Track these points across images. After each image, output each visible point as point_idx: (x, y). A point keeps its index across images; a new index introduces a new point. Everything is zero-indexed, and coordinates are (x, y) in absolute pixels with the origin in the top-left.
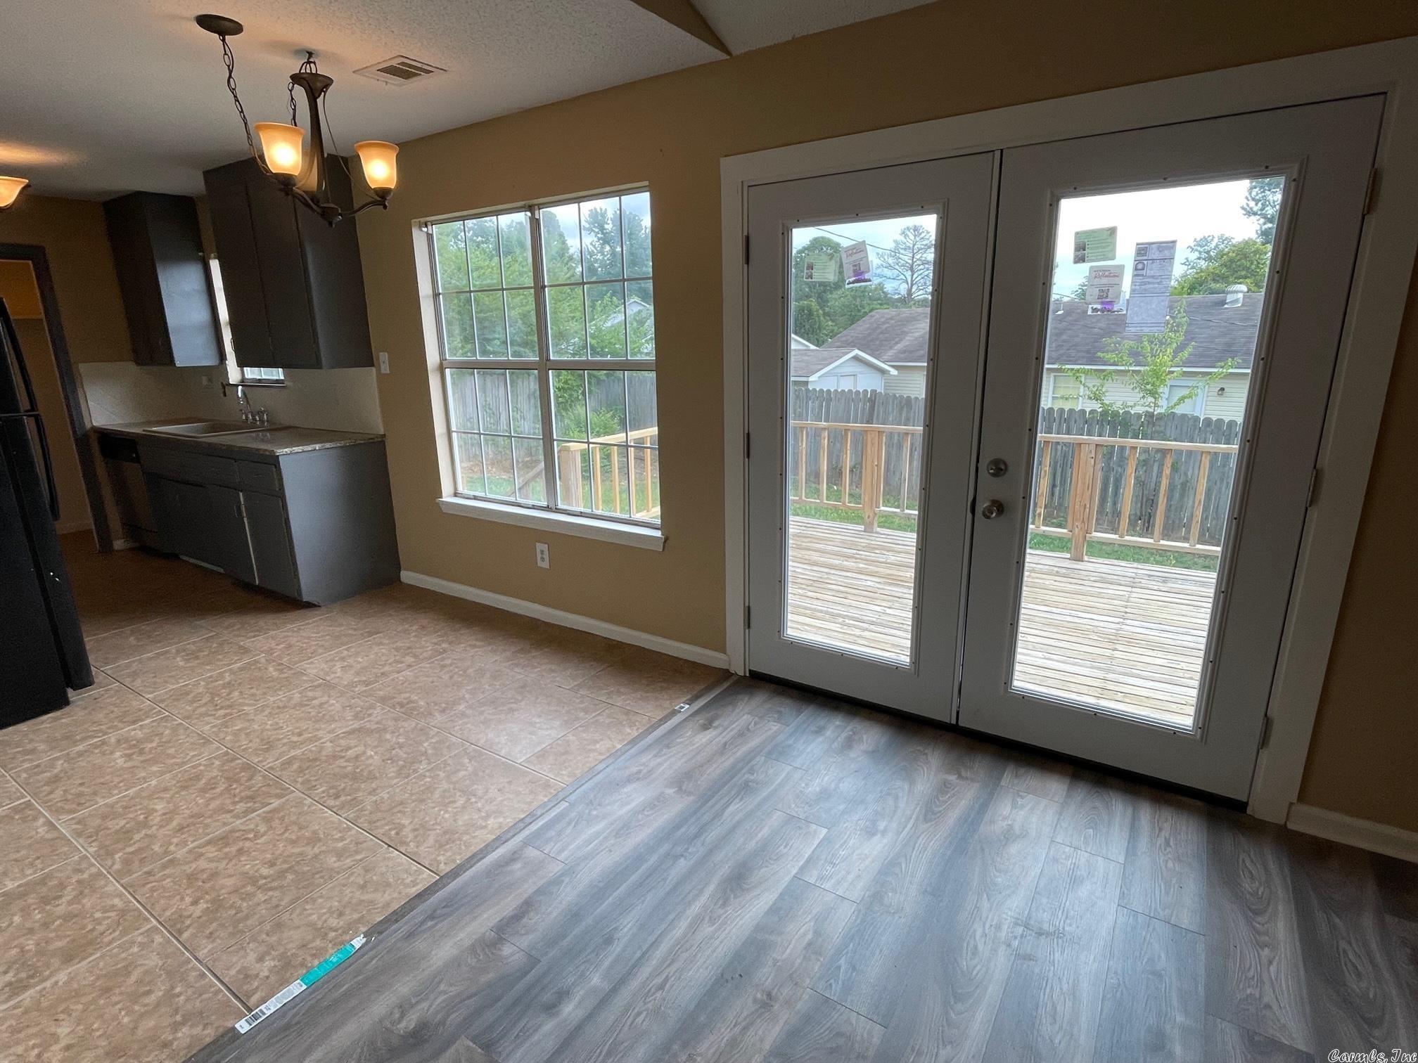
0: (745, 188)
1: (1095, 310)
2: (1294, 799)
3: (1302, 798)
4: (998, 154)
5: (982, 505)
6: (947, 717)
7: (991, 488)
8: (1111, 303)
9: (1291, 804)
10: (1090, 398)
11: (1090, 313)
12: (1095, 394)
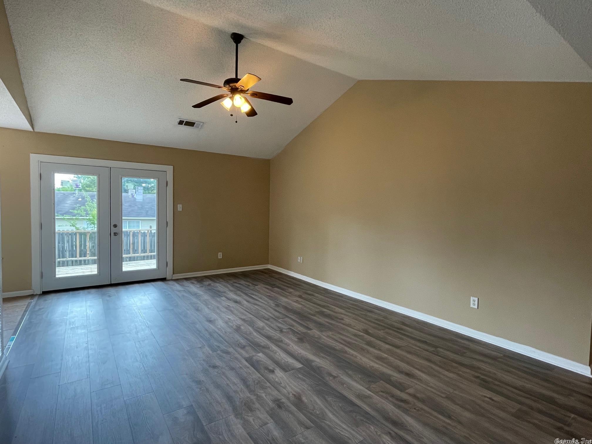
0: (39, 162)
1: (131, 197)
2: (172, 274)
3: (173, 274)
4: (109, 168)
5: (112, 234)
6: (108, 283)
7: (114, 230)
8: (134, 196)
9: (172, 275)
10: (71, 226)
11: (130, 197)
12: (73, 224)
